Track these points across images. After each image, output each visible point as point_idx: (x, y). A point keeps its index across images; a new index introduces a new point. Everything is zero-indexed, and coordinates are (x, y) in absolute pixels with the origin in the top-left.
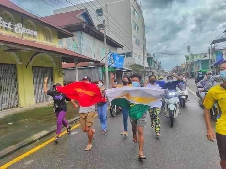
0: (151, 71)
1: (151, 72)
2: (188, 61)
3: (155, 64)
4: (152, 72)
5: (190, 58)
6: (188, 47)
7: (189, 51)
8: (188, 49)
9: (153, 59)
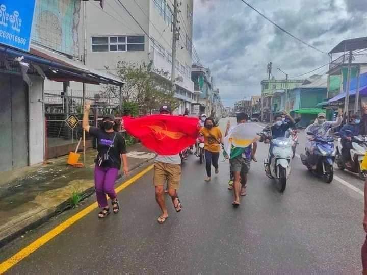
0: (199, 102)
1: (198, 104)
2: (266, 91)
3: (209, 89)
4: (200, 105)
5: (270, 86)
6: (268, 66)
7: (270, 72)
8: (268, 68)
9: (205, 77)
